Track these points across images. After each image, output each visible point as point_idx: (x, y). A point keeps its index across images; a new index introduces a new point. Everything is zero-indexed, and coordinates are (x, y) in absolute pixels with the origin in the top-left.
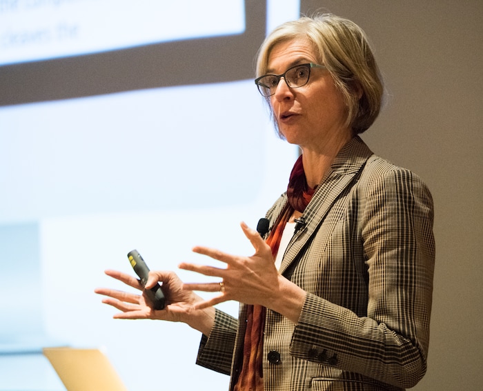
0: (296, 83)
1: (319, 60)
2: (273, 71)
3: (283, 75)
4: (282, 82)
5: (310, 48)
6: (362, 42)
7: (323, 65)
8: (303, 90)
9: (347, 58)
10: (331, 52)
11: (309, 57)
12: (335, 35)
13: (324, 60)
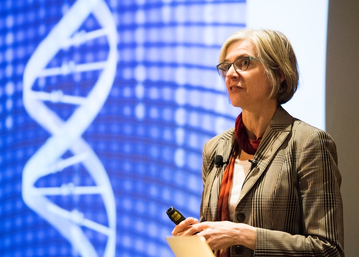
0: (241, 69)
1: (256, 55)
2: (227, 60)
3: (233, 64)
4: (232, 67)
5: (251, 48)
6: (287, 45)
7: (258, 58)
8: (245, 73)
9: (275, 55)
10: (265, 50)
11: (250, 54)
12: (270, 40)
13: (259, 55)
